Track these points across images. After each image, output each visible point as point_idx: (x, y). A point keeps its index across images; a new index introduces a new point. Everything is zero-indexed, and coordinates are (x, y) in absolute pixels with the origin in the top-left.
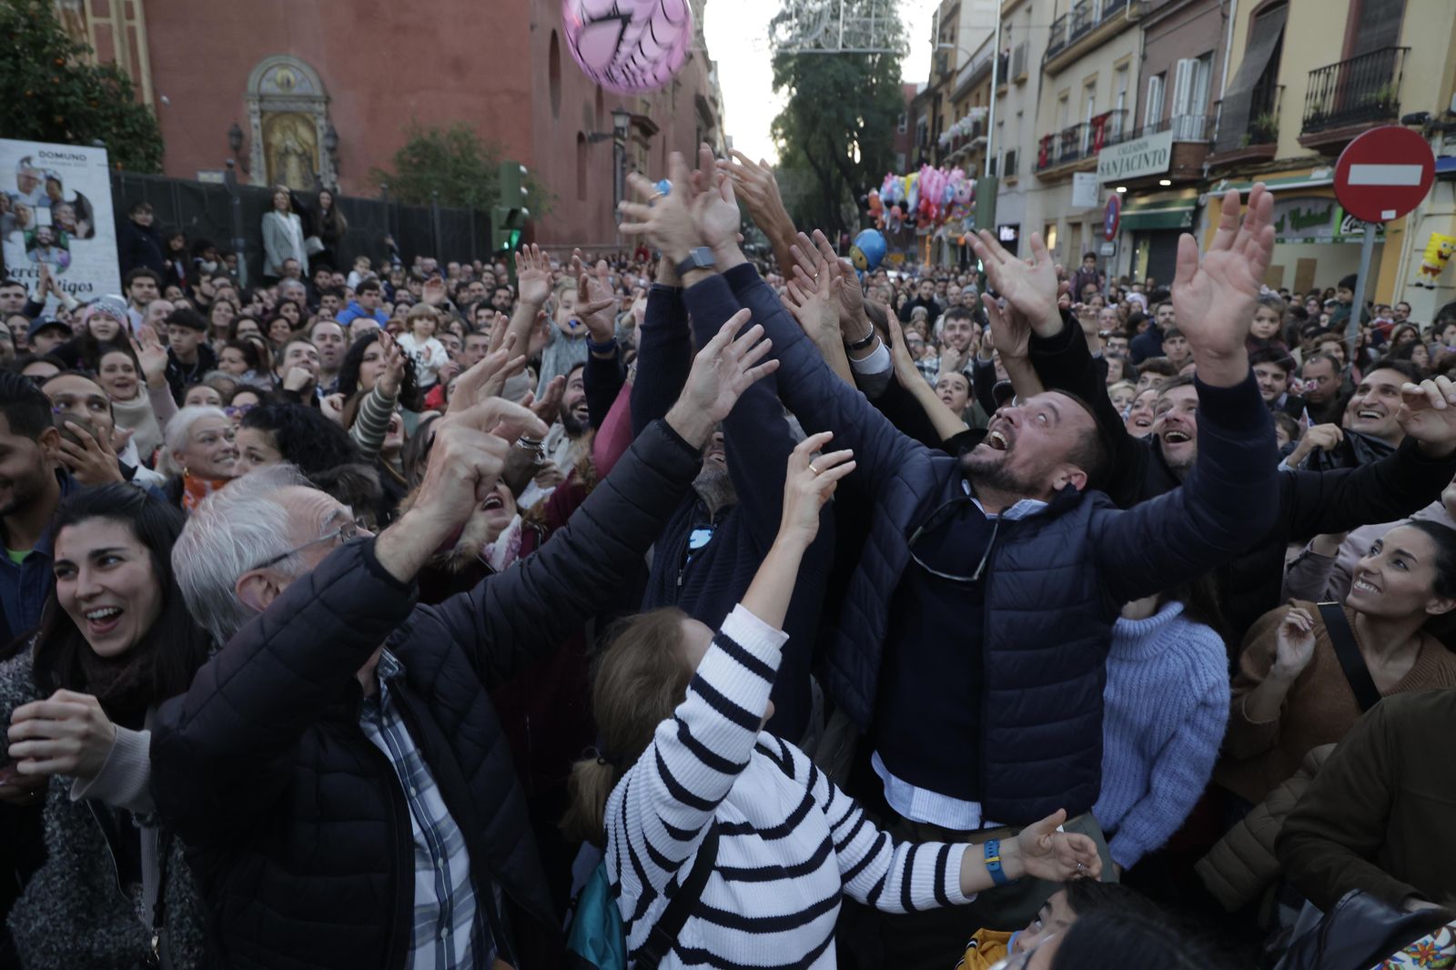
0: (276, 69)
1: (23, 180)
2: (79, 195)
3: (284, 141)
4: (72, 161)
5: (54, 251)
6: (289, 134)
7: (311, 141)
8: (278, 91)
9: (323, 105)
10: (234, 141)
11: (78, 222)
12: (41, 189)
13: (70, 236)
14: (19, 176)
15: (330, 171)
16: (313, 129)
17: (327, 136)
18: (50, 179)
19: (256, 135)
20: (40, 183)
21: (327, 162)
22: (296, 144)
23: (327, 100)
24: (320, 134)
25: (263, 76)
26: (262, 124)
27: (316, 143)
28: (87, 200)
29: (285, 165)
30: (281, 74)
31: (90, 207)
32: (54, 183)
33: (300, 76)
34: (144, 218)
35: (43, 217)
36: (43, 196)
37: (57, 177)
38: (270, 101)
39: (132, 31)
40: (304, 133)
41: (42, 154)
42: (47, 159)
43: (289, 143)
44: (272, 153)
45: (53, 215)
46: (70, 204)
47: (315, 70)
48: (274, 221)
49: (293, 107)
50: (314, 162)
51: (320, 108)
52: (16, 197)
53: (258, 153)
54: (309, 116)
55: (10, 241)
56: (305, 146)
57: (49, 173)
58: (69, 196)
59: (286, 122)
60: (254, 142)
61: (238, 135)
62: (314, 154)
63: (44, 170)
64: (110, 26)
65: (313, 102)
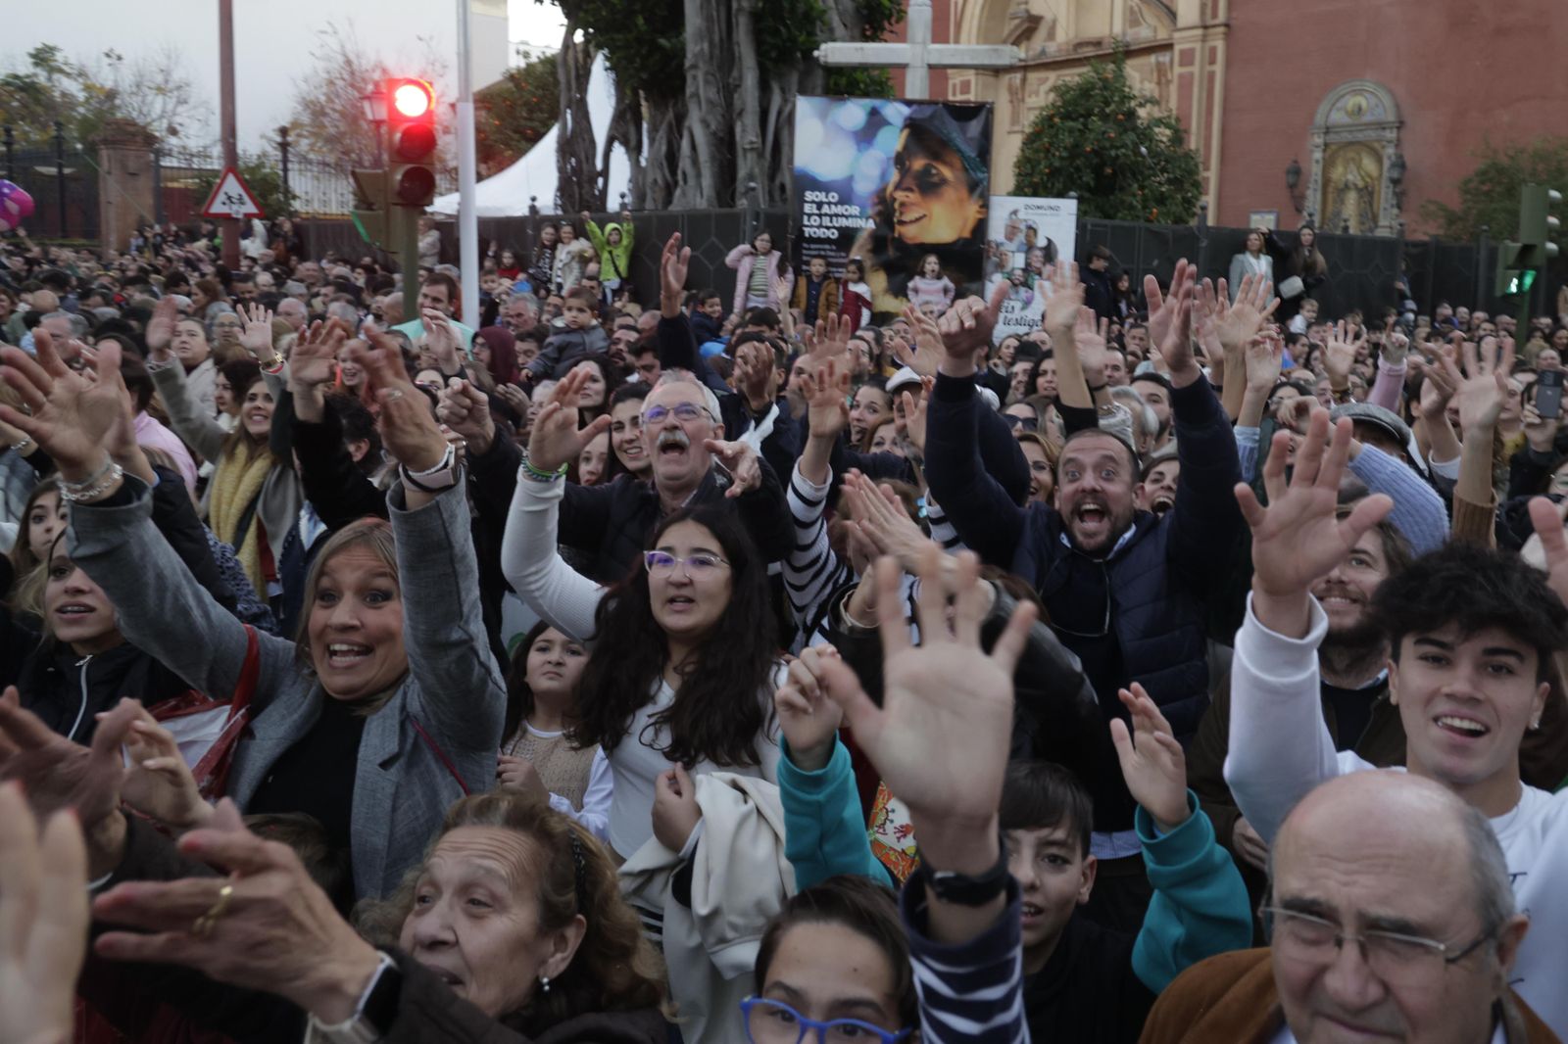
0: (1347, 97)
1: (1010, 229)
2: (1049, 241)
3: (1345, 174)
4: (1048, 212)
5: (1022, 290)
6: (1352, 166)
7: (1374, 172)
8: (1347, 120)
9: (1395, 130)
10: (1291, 179)
11: (1044, 264)
12: (1021, 237)
13: (1037, 277)
14: (1007, 226)
15: (1392, 206)
16: (1379, 160)
17: (1393, 166)
18: (1030, 228)
19: (1316, 171)
20: (1021, 231)
21: (1390, 195)
22: (1359, 178)
23: (1400, 125)
24: (1386, 164)
25: (1333, 105)
26: (1324, 159)
27: (1381, 175)
28: (1055, 246)
29: (1342, 202)
30: (1351, 102)
31: (1056, 251)
32: (1032, 230)
33: (1373, 101)
34: (1098, 264)
35: (1018, 261)
36: (1022, 243)
37: (1034, 226)
38: (1336, 133)
39: (1211, 76)
40: (1369, 164)
41: (1027, 207)
42: (1030, 211)
43: (1350, 177)
44: (1330, 189)
45: (1027, 258)
46: (1041, 249)
47: (1391, 92)
48: (1243, 262)
49: (1360, 136)
50: (1376, 196)
51: (1391, 135)
52: (1002, 244)
53: (1315, 190)
54: (1376, 145)
55: (991, 281)
56: (1368, 180)
57: (1030, 223)
58: (1041, 242)
59: (1351, 154)
60: (1314, 177)
61: (1296, 171)
62: (1377, 188)
63: (1025, 221)
64: (1191, 74)
65: (1384, 129)
